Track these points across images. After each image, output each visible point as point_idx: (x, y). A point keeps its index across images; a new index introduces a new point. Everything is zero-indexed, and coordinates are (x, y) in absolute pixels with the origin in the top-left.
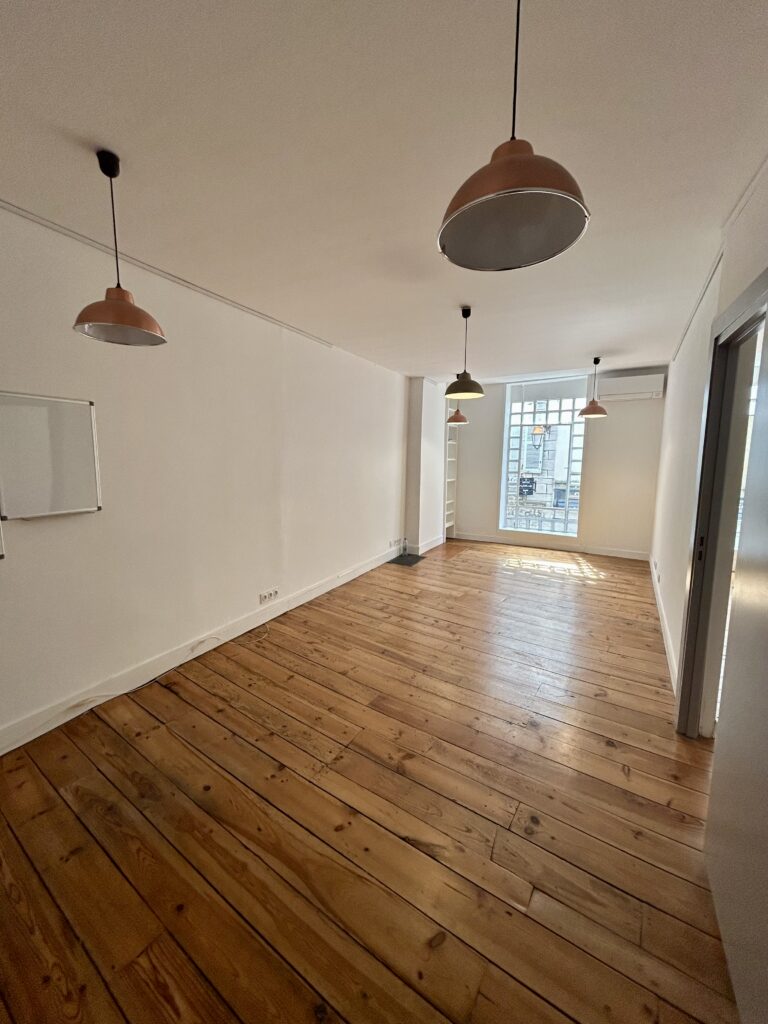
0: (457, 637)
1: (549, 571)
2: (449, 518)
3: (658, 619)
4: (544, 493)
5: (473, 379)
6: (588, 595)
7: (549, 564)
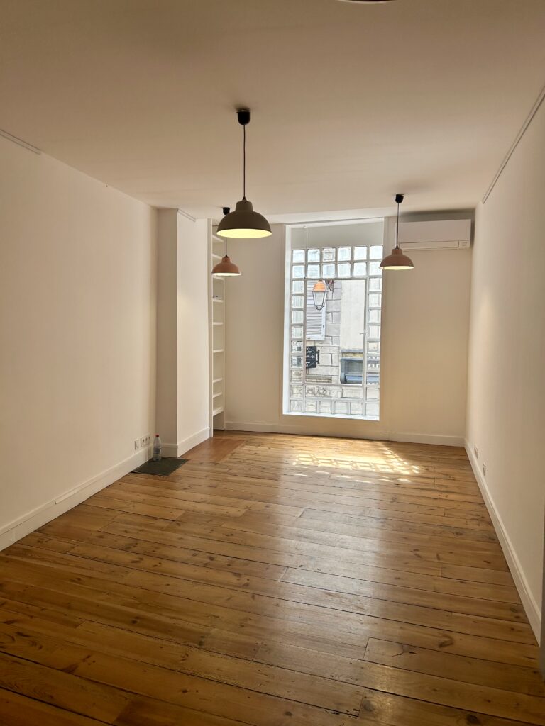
0: (244, 580)
1: (350, 467)
2: (216, 402)
3: (491, 524)
4: (329, 365)
5: (255, 210)
6: (403, 498)
7: (350, 458)
